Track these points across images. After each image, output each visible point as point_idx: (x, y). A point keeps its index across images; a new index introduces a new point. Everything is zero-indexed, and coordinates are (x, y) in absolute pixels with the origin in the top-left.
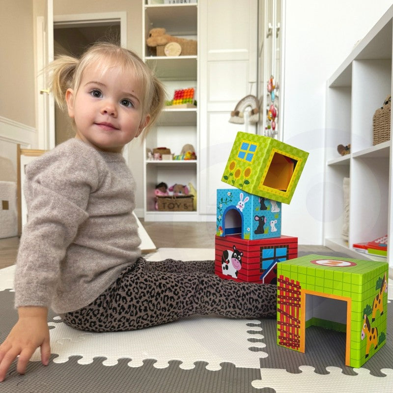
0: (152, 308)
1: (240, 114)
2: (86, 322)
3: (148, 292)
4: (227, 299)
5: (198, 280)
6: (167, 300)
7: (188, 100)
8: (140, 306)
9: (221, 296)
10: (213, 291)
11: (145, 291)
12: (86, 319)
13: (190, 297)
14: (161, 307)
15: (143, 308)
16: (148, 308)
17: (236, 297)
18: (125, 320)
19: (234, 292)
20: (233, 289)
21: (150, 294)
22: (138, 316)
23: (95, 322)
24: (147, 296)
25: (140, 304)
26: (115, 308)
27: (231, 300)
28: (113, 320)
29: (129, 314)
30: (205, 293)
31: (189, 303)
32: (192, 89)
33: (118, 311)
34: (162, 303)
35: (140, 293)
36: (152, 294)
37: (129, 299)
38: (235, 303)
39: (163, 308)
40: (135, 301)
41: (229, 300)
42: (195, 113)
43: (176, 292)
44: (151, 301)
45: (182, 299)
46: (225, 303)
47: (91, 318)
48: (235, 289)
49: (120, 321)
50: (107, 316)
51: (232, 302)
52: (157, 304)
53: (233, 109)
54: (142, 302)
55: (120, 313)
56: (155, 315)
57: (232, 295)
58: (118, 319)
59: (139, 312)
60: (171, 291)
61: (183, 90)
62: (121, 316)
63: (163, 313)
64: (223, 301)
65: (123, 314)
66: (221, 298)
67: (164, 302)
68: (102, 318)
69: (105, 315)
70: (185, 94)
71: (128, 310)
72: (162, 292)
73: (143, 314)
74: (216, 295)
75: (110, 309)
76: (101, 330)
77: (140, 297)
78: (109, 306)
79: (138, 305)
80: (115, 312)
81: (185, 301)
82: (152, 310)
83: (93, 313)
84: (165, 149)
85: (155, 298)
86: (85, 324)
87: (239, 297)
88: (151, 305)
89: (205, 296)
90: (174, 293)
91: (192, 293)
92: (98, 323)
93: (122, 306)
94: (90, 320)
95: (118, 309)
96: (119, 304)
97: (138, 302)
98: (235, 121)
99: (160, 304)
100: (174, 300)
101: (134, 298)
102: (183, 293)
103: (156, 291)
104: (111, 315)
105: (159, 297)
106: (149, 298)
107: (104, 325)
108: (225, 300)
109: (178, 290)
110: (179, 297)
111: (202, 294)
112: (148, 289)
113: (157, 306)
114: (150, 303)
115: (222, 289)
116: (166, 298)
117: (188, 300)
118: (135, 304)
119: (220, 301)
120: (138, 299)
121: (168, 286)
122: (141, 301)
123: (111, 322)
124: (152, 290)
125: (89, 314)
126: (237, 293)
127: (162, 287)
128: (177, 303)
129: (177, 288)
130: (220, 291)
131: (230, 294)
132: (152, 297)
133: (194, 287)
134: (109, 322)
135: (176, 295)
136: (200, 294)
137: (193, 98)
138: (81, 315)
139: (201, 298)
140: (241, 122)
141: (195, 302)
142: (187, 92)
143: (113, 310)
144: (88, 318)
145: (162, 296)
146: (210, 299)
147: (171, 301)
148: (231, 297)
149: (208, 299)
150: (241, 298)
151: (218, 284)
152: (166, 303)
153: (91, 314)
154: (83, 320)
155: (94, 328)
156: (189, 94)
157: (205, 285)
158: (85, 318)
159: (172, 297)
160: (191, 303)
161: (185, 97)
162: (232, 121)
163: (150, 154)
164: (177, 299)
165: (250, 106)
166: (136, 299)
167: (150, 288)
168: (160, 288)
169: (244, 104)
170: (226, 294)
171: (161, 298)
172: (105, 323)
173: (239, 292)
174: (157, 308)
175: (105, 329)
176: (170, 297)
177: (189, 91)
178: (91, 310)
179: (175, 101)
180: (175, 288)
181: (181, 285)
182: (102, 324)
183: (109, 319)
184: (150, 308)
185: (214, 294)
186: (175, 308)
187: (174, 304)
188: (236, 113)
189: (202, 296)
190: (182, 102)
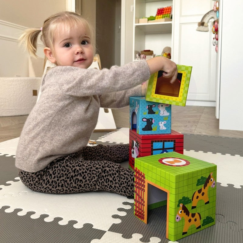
0: (67, 186)
1: (205, 24)
2: (27, 182)
3: (66, 174)
4: (120, 186)
5: (102, 169)
6: (78, 182)
7: (166, 15)
8: (59, 183)
9: (116, 183)
10: (111, 179)
11: (64, 173)
12: (28, 181)
13: (94, 181)
14: (73, 186)
15: (60, 184)
16: (64, 185)
17: (126, 185)
18: (49, 189)
19: (126, 182)
20: (125, 180)
21: (67, 176)
22: (57, 188)
23: (32, 184)
24: (65, 177)
25: (59, 181)
26: (44, 180)
27: (123, 187)
28: (42, 187)
29: (52, 186)
30: (105, 179)
31: (93, 185)
32: (170, 7)
33: (46, 183)
34: (74, 183)
35: (61, 173)
36: (68, 176)
37: (53, 176)
38: (125, 190)
39: (74, 187)
40: (56, 179)
41: (121, 188)
42: (171, 25)
43: (85, 177)
44: (66, 181)
45: (88, 182)
46: (119, 189)
47: (30, 181)
48: (127, 179)
49: (45, 189)
50: (39, 184)
51: (123, 189)
52: (70, 184)
53: (200, 21)
54: (61, 181)
55: (46, 184)
56: (69, 190)
57: (124, 184)
58: (45, 187)
59: (58, 187)
60: (81, 176)
61: (163, 8)
62: (46, 186)
63: (74, 189)
64: (117, 187)
65: (48, 185)
66: (116, 185)
67: (75, 183)
68: (37, 184)
69: (38, 182)
70: (165, 11)
71: (51, 184)
72: (75, 175)
73: (60, 188)
74: (113, 182)
75: (42, 180)
76: (35, 190)
77: (60, 177)
78: (42, 178)
79: (58, 182)
80: (44, 182)
81: (90, 184)
82: (67, 187)
83: (33, 179)
84: (149, 51)
85: (69, 179)
86: (27, 183)
87: (129, 186)
88: (66, 184)
89: (105, 182)
90: (83, 178)
91: (96, 179)
92: (33, 186)
93: (49, 180)
94: (30, 182)
95: (46, 181)
96: (47, 178)
97: (58, 180)
98: (201, 30)
99: (72, 184)
100: (83, 182)
101: (56, 177)
102: (89, 178)
103: (71, 174)
104: (41, 184)
105: (72, 179)
106: (65, 178)
107: (37, 188)
108: (118, 187)
109: (86, 176)
110: (86, 181)
111: (103, 180)
112: (66, 172)
113: (70, 185)
114: (65, 182)
115: (117, 179)
116: (77, 180)
117: (92, 183)
118: (56, 181)
119: (115, 187)
120: (59, 178)
121: (80, 172)
122: (60, 179)
123: (41, 188)
124: (69, 173)
125: (30, 178)
126: (128, 183)
127: (76, 172)
128: (85, 185)
129: (86, 174)
130: (116, 180)
131: (122, 183)
132: (68, 178)
133: (98, 174)
134: (39, 188)
135: (84, 179)
136: (101, 180)
137: (170, 14)
138: (26, 176)
139: (102, 183)
140: (205, 30)
141: (98, 185)
142: (166, 10)
143: (43, 181)
144: (29, 180)
145: (74, 178)
146: (108, 184)
147: (80, 183)
148: (123, 185)
149: (107, 184)
150: (130, 187)
151: (115, 174)
152: (77, 184)
153: (31, 179)
154: (26, 180)
155: (31, 187)
156: (167, 11)
157: (106, 174)
158: (28, 179)
159: (81, 180)
160: (95, 185)
161: (164, 13)
162: (199, 30)
163: (137, 55)
164: (85, 182)
165: (212, 18)
166: (57, 177)
167: (68, 171)
168: (75, 172)
169: (208, 17)
170: (119, 183)
171: (74, 180)
172: (37, 187)
173: (129, 183)
174: (70, 186)
175: (37, 190)
176: (79, 179)
177: (168, 9)
178: (32, 177)
179: (157, 17)
180: (85, 174)
181: (89, 172)
182: (36, 187)
183: (40, 186)
184: (65, 185)
185: (111, 181)
186: (83, 187)
187: (83, 185)
188: (202, 24)
189: (103, 182)
190: (162, 17)
